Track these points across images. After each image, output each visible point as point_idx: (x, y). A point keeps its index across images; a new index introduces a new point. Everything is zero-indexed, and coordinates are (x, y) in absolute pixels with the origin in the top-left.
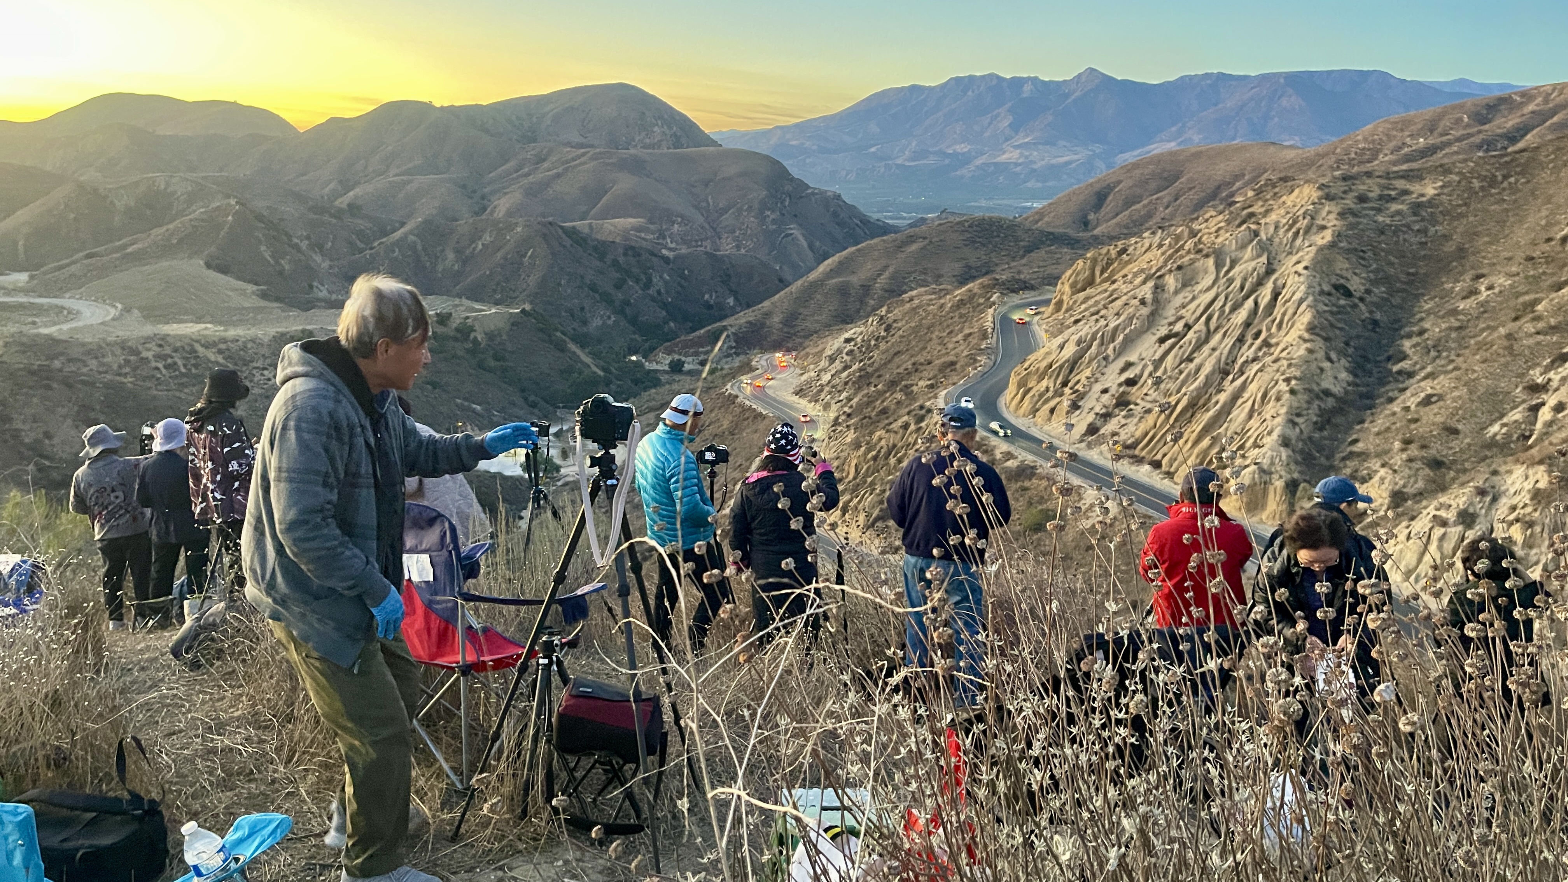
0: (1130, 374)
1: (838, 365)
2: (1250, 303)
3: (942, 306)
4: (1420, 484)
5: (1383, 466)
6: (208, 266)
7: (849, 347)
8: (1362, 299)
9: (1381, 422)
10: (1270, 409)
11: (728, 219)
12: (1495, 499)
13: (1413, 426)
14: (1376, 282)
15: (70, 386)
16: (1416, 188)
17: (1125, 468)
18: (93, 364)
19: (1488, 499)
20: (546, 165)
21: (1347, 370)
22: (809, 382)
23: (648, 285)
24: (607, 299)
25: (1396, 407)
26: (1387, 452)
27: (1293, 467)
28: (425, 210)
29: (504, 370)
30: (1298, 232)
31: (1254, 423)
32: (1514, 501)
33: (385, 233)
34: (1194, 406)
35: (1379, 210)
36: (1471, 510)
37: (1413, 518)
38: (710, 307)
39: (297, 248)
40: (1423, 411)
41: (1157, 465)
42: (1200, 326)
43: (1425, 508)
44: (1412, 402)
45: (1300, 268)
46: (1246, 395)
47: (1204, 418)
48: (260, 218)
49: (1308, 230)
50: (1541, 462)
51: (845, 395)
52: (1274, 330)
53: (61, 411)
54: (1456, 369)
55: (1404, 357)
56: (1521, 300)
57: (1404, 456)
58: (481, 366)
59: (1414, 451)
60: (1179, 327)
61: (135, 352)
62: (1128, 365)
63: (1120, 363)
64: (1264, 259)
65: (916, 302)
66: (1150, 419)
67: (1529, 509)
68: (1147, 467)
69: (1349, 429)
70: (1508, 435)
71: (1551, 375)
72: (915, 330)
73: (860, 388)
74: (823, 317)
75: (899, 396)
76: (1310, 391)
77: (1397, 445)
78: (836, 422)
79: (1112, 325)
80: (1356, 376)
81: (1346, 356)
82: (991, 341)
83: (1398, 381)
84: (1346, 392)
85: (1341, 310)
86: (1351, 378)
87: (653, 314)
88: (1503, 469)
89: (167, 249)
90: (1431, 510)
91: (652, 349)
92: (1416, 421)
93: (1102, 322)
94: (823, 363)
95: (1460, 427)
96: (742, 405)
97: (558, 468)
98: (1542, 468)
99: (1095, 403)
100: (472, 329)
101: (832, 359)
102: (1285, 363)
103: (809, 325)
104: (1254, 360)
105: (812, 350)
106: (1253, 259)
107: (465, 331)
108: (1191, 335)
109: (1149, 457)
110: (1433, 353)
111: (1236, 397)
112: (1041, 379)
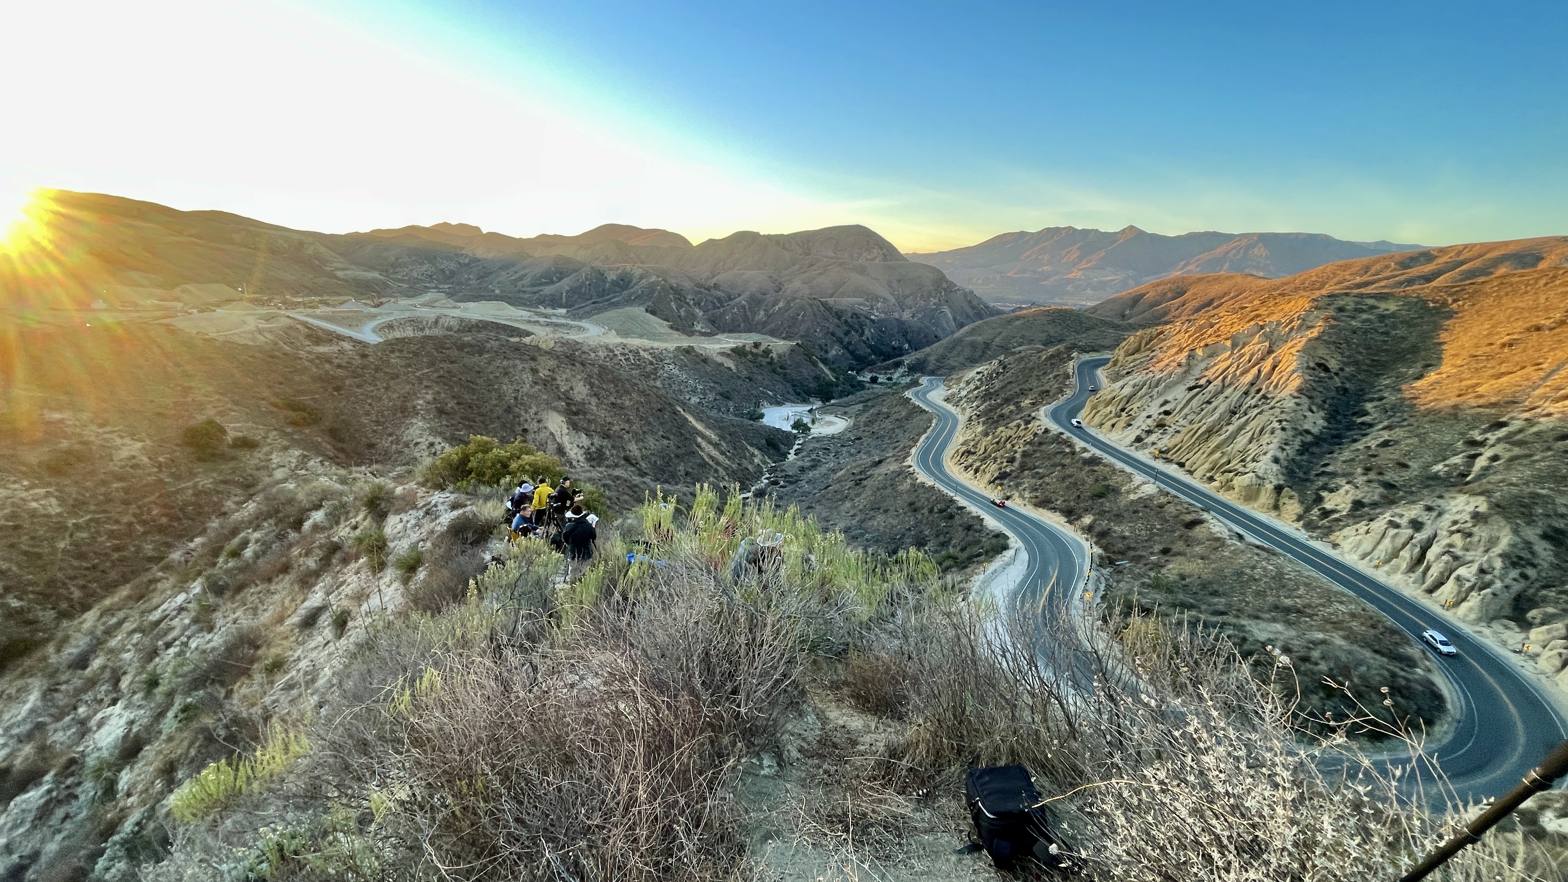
0: (1167, 408)
1: (972, 386)
2: (1255, 371)
3: (1040, 357)
4: (1376, 498)
5: (1348, 483)
6: (647, 311)
7: (979, 376)
8: (1337, 374)
9: (1346, 455)
10: (1265, 439)
11: (909, 302)
12: (1440, 514)
13: (1373, 459)
14: (1347, 364)
15: (583, 365)
16: (1383, 305)
17: (1160, 465)
18: (593, 355)
19: (1434, 514)
20: (814, 268)
21: (1323, 418)
22: (953, 395)
23: (862, 334)
24: (840, 341)
25: (1360, 446)
26: (1351, 474)
27: (1280, 476)
28: (753, 288)
29: (785, 374)
30: (1292, 328)
31: (1253, 446)
32: (1457, 517)
33: (730, 299)
34: (1210, 432)
35: (1354, 318)
36: (1420, 520)
37: (1372, 520)
38: (894, 348)
39: (688, 304)
40: (1381, 450)
41: (1181, 465)
42: (1218, 382)
43: (1382, 514)
44: (1373, 444)
45: (1293, 351)
46: (1248, 428)
47: (1216, 440)
48: (672, 288)
49: (1300, 327)
50: (1481, 494)
51: (975, 404)
52: (1271, 388)
53: (579, 377)
54: (1409, 425)
55: (1366, 414)
56: (1464, 383)
57: (1365, 478)
58: (774, 371)
59: (1372, 476)
60: (1203, 382)
61: (612, 351)
62: (1166, 402)
63: (1161, 400)
64: (1267, 344)
65: (1023, 354)
66: (1179, 438)
67: (1469, 525)
68: (1176, 466)
69: (1321, 456)
70: (1449, 474)
71: (1489, 435)
72: (1022, 371)
73: (985, 401)
74: (961, 359)
75: (1012, 407)
76: (1295, 429)
77: (1359, 470)
78: (970, 419)
79: (1157, 377)
80: (1329, 423)
81: (1323, 409)
82: (1073, 380)
83: (1360, 429)
84: (1321, 433)
85: (1320, 381)
86: (1326, 424)
87: (863, 350)
88: (1447, 495)
89: (628, 302)
90: (1387, 516)
91: (862, 369)
92: (1375, 456)
93: (1151, 375)
94: (962, 385)
95: (1410, 464)
96: (913, 404)
97: (809, 429)
98: (1482, 498)
99: (1141, 423)
100: (771, 351)
101: (968, 383)
102: (1279, 410)
103: (952, 363)
104: (1255, 406)
105: (954, 376)
106: (1258, 343)
107: (767, 352)
108: (1210, 387)
109: (1176, 460)
110: (1390, 413)
111: (1241, 428)
112: (1107, 405)
